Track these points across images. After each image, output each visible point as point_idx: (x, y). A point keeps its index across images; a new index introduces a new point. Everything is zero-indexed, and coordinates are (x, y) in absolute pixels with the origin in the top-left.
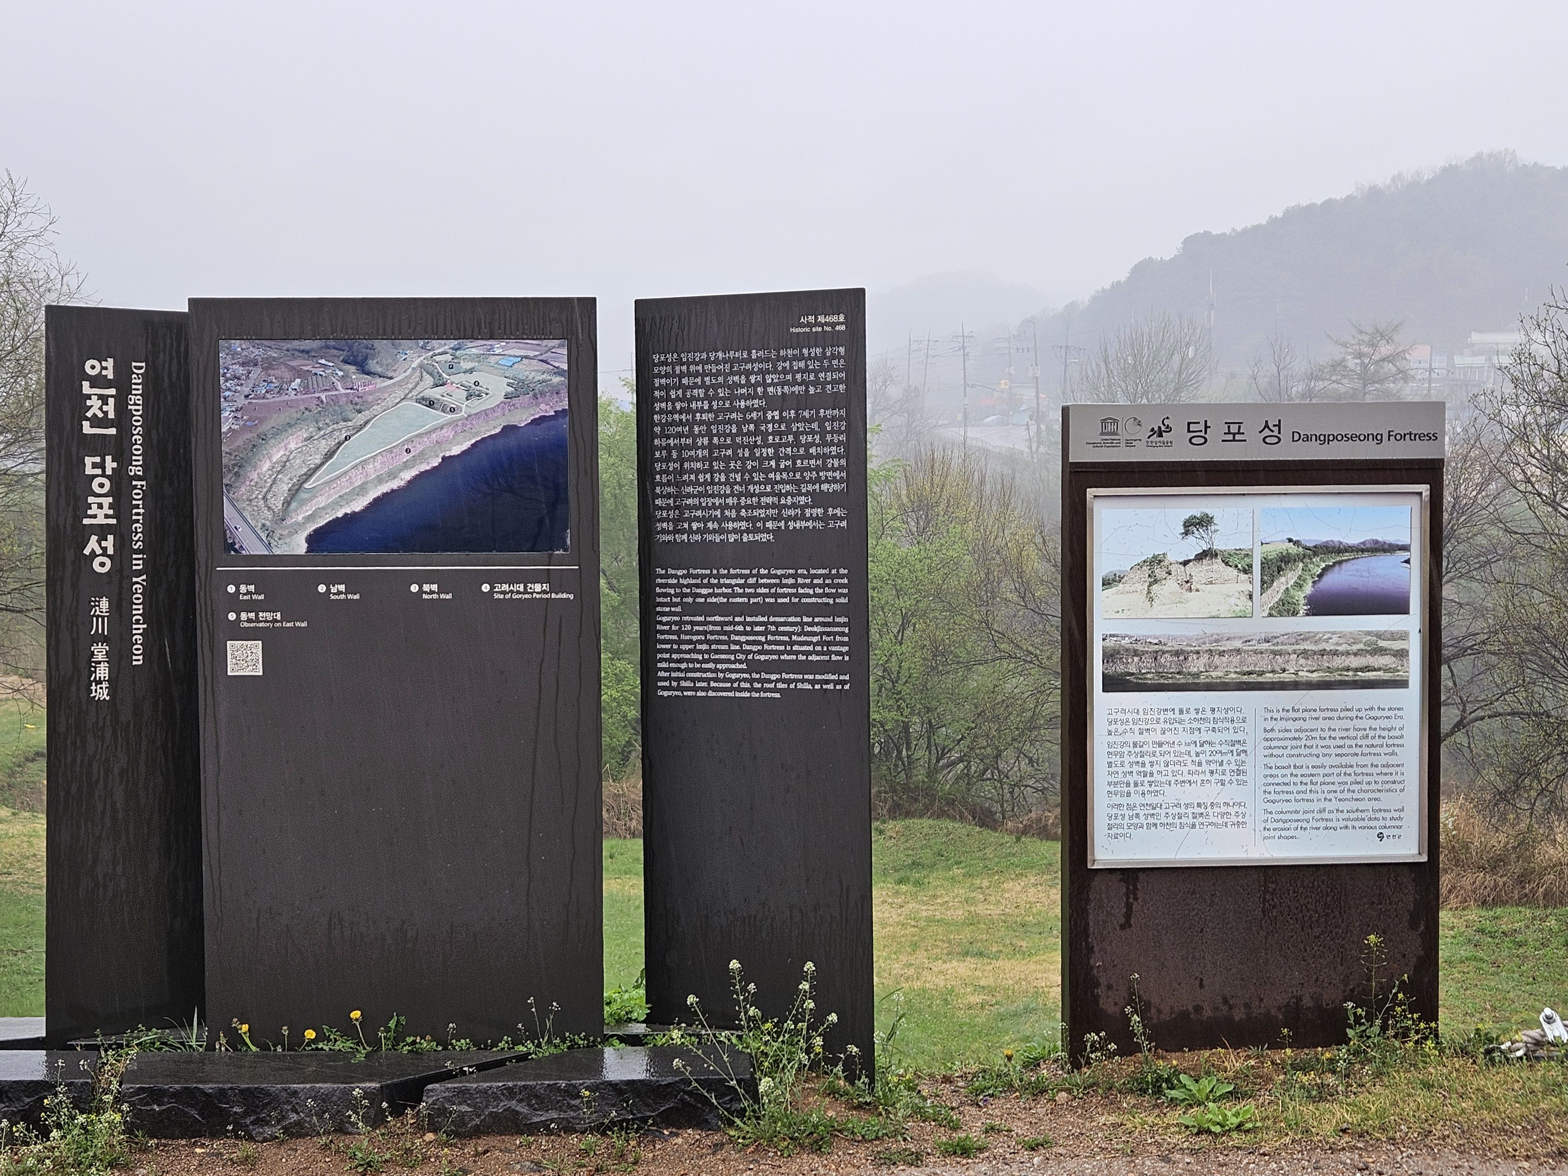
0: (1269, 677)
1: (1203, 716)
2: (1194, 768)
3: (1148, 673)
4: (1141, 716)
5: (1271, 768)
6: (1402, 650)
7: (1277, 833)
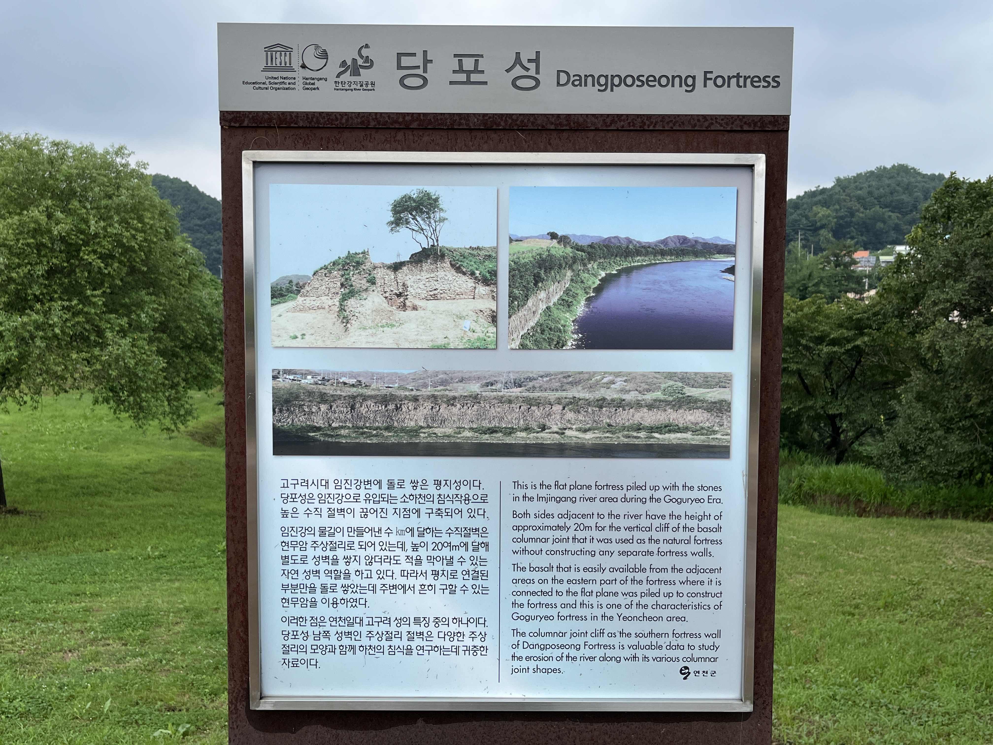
0: (521, 437)
1: (423, 493)
2: (409, 567)
3: (342, 427)
4: (332, 489)
5: (523, 569)
6: (721, 402)
7: (532, 664)
